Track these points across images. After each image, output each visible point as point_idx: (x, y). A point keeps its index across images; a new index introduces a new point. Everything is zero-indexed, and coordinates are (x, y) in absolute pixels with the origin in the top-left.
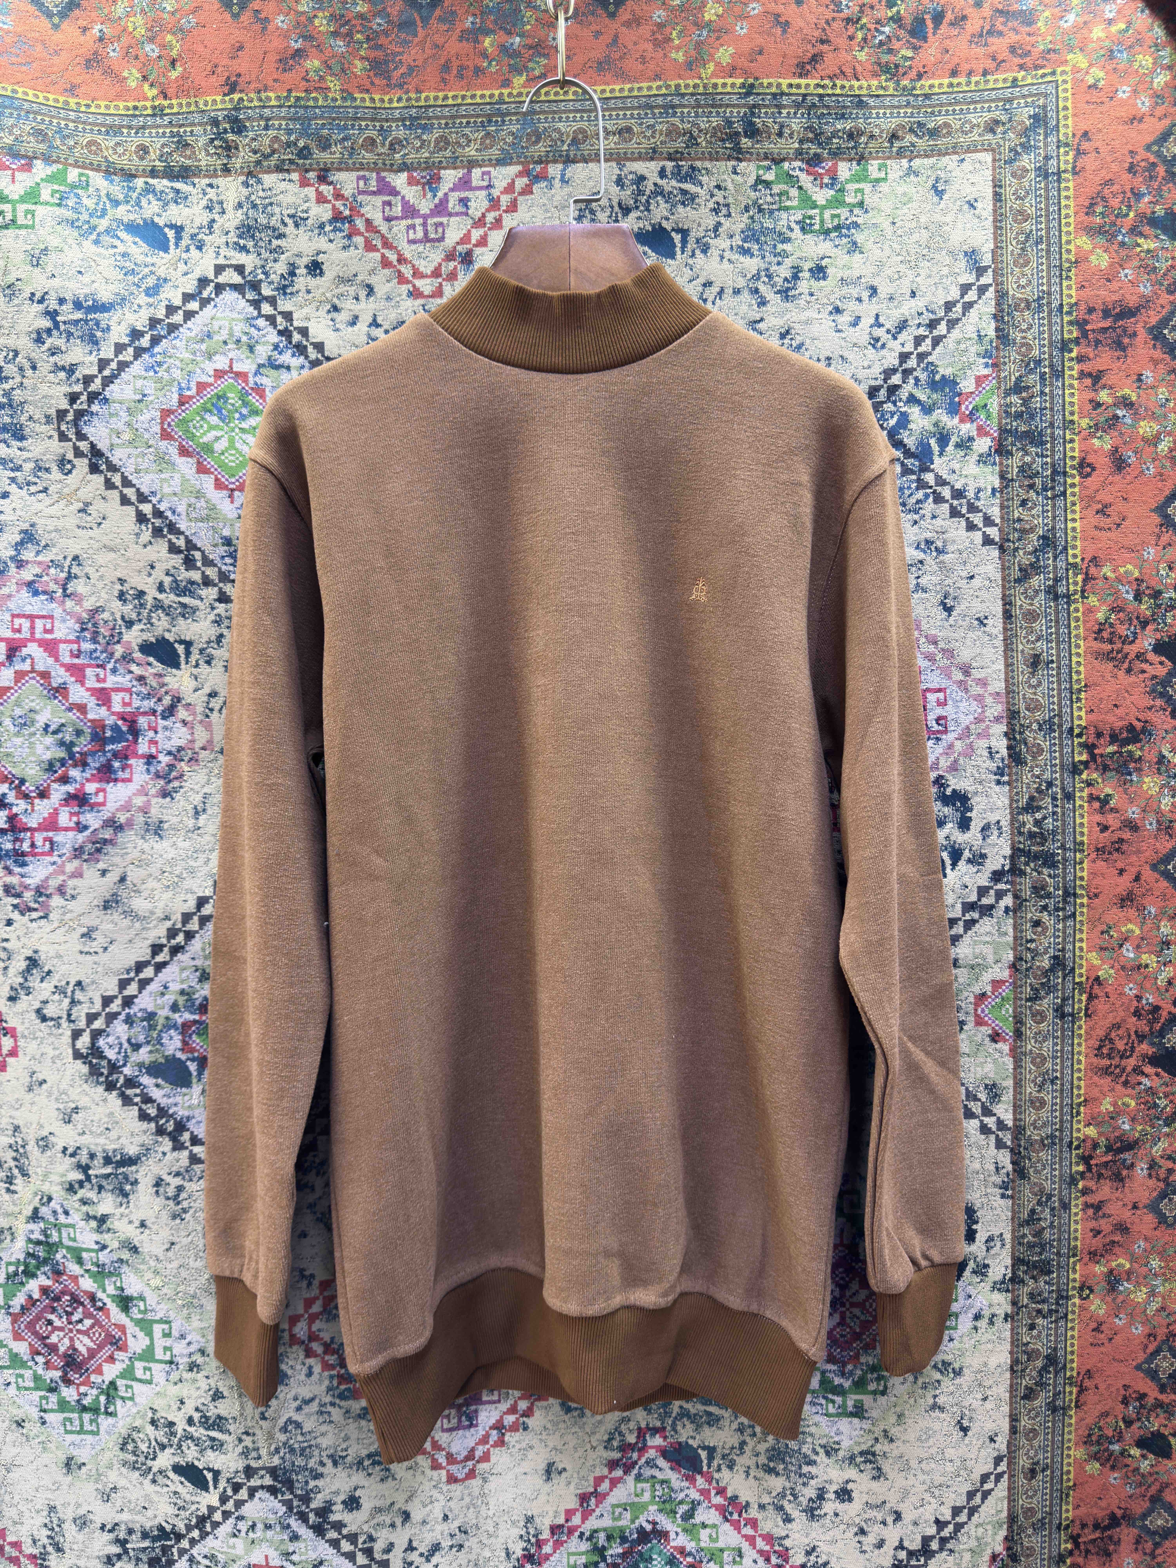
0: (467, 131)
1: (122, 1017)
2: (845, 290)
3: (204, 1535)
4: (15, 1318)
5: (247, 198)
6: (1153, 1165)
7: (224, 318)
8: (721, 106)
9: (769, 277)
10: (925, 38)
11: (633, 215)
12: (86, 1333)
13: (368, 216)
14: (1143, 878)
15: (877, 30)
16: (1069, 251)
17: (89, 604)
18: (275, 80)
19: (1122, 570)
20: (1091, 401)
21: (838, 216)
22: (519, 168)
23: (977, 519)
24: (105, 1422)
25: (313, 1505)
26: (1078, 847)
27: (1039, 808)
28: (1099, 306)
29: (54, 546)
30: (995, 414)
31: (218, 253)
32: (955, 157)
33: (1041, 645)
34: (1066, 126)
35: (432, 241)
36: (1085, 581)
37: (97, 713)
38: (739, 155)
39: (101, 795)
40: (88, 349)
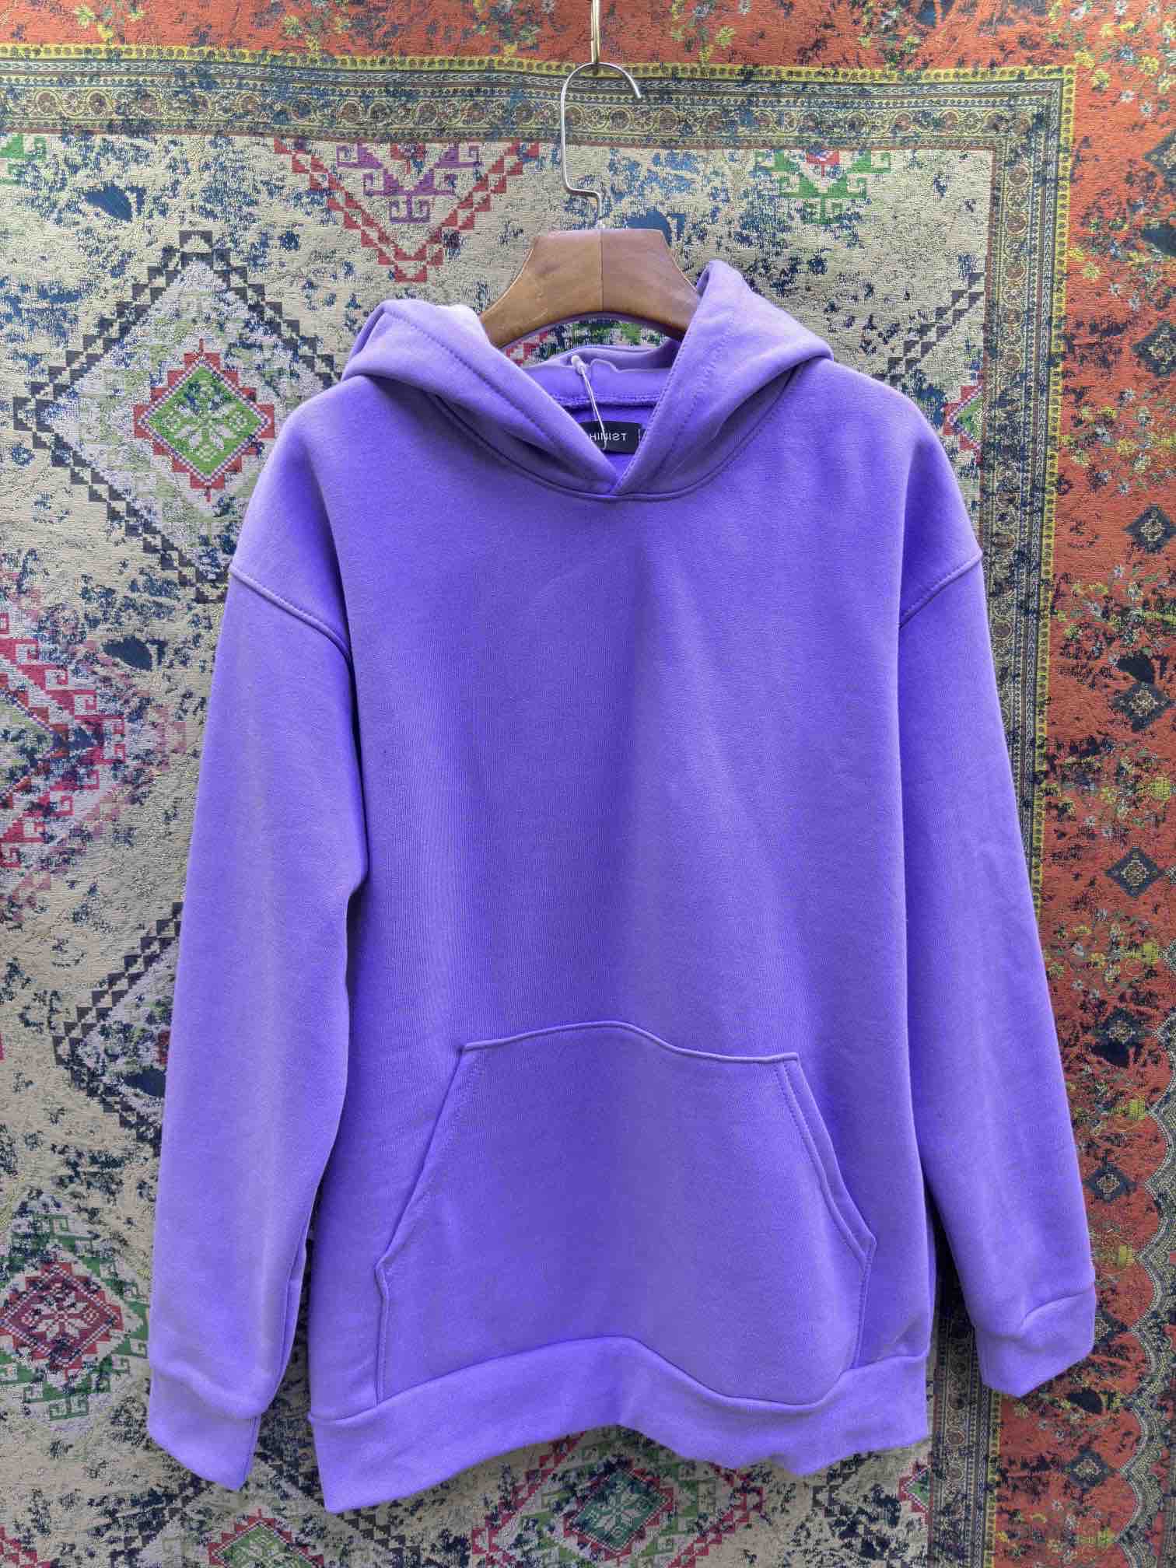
0: (454, 100)
1: (98, 1028)
2: (842, 287)
3: (198, 1492)
5: (216, 159)
7: (193, 293)
8: (718, 94)
9: (767, 268)
10: (933, 25)
11: (626, 200)
12: (80, 1316)
13: (349, 189)
14: (1097, 883)
15: (884, 14)
16: (1061, 262)
17: (48, 601)
18: (248, 36)
19: (1092, 587)
20: (1073, 417)
21: (840, 206)
22: (509, 145)
24: (96, 1400)
26: (1034, 852)
28: (1088, 321)
29: (6, 538)
30: (979, 427)
31: (183, 219)
32: (958, 153)
33: (1010, 659)
34: (1067, 130)
35: (416, 220)
36: (1055, 597)
37: (59, 717)
38: (736, 143)
39: (67, 803)
40: (54, 340)
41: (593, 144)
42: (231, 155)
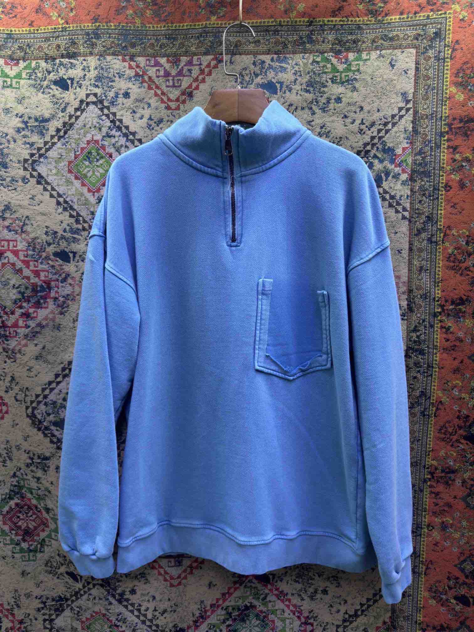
0: (192, 40)
1: (43, 403)
2: (349, 108)
3: (77, 599)
4: (4, 516)
5: (99, 65)
6: (464, 482)
7: (90, 117)
8: (298, 31)
9: (317, 102)
11: (260, 77)
12: (34, 521)
13: (150, 75)
14: (464, 362)
16: (446, 93)
17: (32, 235)
18: (114, 19)
19: (461, 232)
20: (452, 159)
21: (348, 76)
22: (212, 57)
23: (400, 208)
24: (39, 555)
25: (118, 592)
26: (435, 347)
27: (419, 331)
28: (458, 117)
29: (18, 211)
30: (410, 164)
31: (87, 89)
32: (400, 50)
33: (424, 263)
34: (449, 38)
35: (176, 87)
36: (444, 236)
37: (34, 280)
38: (305, 51)
39: (35, 313)
40: (40, 137)
41: (246, 55)
42: (105, 63)
